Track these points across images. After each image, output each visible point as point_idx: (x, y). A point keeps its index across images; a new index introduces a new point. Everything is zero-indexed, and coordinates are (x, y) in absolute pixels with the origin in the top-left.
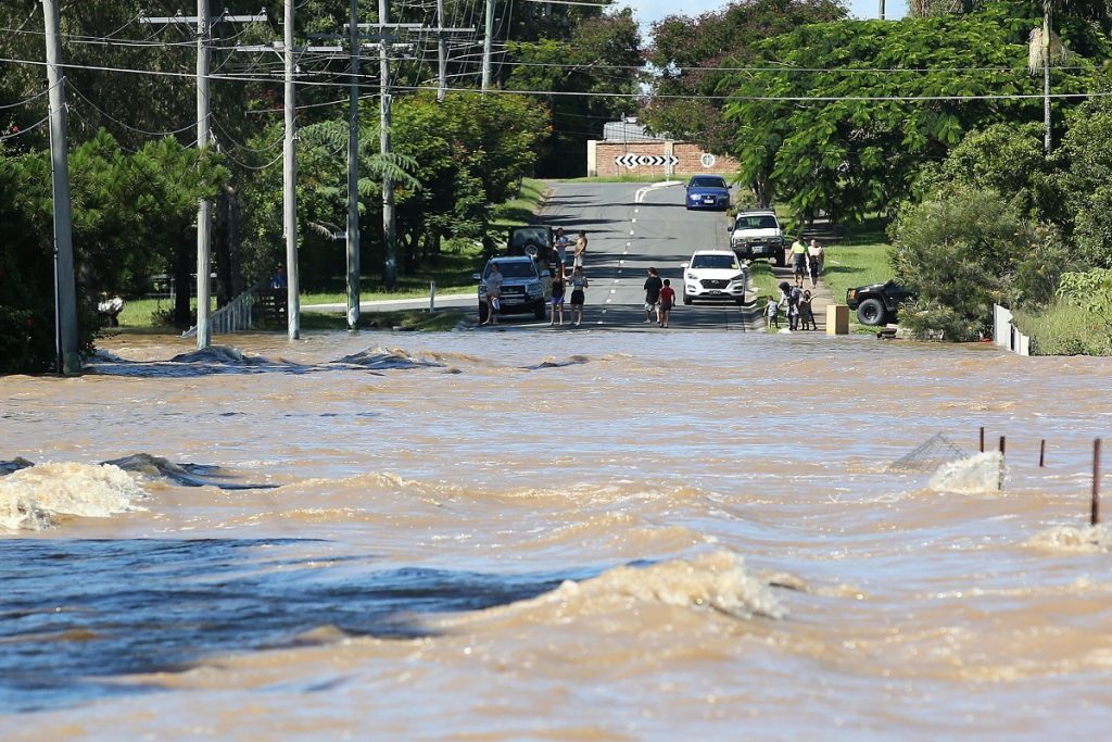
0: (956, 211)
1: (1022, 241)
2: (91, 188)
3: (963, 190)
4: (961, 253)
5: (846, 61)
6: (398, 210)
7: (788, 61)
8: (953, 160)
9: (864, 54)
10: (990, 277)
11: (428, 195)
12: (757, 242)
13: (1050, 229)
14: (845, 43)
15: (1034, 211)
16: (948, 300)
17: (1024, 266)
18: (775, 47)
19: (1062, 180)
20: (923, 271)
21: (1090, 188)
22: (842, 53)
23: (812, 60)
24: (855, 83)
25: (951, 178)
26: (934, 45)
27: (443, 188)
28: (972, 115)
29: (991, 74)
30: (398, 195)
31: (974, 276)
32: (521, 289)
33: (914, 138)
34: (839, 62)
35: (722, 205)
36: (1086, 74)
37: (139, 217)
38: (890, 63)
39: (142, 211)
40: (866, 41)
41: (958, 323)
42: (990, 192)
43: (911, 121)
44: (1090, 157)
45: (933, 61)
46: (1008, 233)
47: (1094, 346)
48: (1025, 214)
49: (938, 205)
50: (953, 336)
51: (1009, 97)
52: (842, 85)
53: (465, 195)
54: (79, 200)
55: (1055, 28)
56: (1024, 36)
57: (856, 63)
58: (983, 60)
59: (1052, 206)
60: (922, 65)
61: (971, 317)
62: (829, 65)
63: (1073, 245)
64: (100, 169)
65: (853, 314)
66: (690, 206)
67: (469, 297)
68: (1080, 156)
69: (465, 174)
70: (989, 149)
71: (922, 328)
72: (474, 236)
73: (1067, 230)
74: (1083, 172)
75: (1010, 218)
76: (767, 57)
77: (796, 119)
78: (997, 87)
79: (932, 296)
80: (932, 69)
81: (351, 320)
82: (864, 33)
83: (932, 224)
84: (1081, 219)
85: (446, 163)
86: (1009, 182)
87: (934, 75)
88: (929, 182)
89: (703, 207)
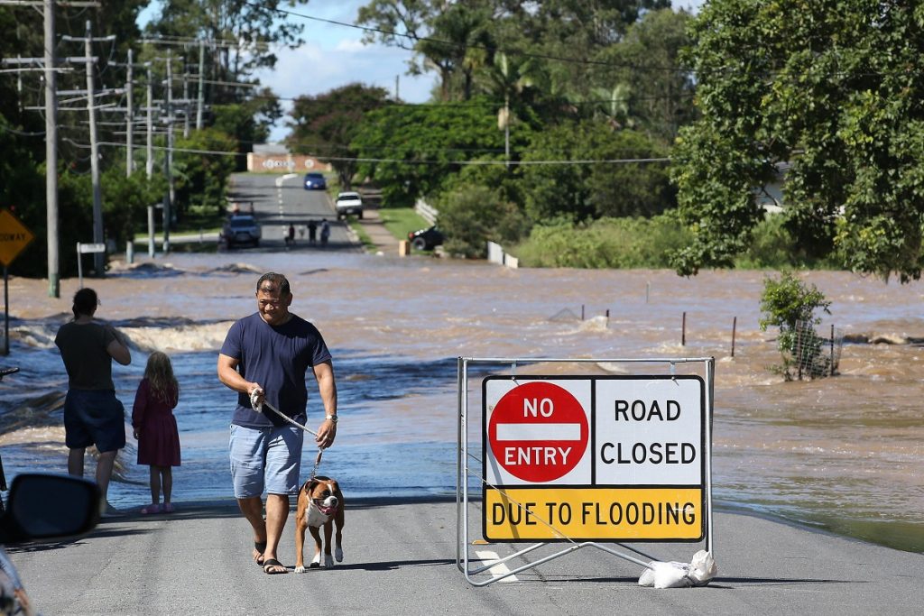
0: (470, 197)
1: (502, 212)
2: (109, 193)
3: (472, 187)
4: (472, 217)
5: (410, 123)
6: (178, 193)
7: (382, 122)
8: (465, 172)
9: (419, 120)
10: (486, 228)
11: (191, 185)
12: (350, 208)
13: (512, 206)
14: (409, 114)
15: (505, 197)
16: (466, 239)
17: (502, 223)
18: (374, 116)
19: (518, 183)
20: (454, 225)
21: (533, 186)
22: (408, 119)
23: (393, 122)
24: (414, 133)
25: (464, 180)
26: (452, 116)
27: (198, 182)
28: (471, 149)
29: (481, 130)
30: (179, 185)
31: (478, 228)
32: (247, 232)
33: (443, 161)
34: (406, 124)
35: (322, 188)
36: (525, 130)
37: (130, 206)
38: (431, 125)
39: (131, 203)
40: (419, 113)
41: (472, 250)
42: (485, 188)
43: (442, 152)
44: (534, 172)
45: (452, 123)
46: (494, 208)
47: (547, 263)
48: (501, 199)
49: (460, 195)
50: (470, 256)
51: (489, 141)
52: (408, 135)
53: (209, 185)
54: (104, 198)
55: (510, 108)
56: (496, 112)
57: (414, 124)
58: (476, 124)
59: (513, 195)
60: (446, 127)
61: (477, 247)
62: (402, 125)
63: (525, 214)
64: (113, 184)
65: (412, 245)
66: (306, 188)
67: (214, 235)
68: (528, 172)
69: (209, 174)
70: (483, 167)
71: (453, 253)
72: (214, 205)
73: (522, 205)
74: (530, 179)
75: (494, 200)
76: (371, 120)
77: (386, 150)
78: (483, 136)
79: (458, 237)
80: (452, 127)
81: (165, 248)
82: (418, 110)
83: (457, 203)
84: (529, 201)
85: (200, 169)
86: (493, 184)
87: (452, 131)
88: (453, 183)
89: (312, 188)
